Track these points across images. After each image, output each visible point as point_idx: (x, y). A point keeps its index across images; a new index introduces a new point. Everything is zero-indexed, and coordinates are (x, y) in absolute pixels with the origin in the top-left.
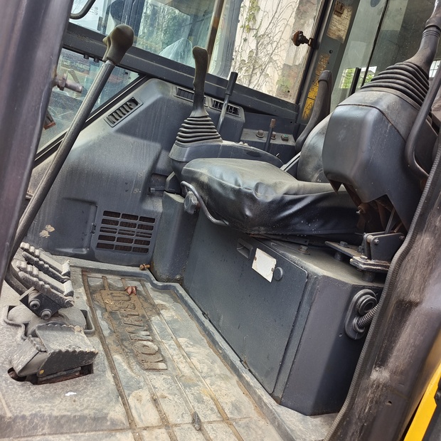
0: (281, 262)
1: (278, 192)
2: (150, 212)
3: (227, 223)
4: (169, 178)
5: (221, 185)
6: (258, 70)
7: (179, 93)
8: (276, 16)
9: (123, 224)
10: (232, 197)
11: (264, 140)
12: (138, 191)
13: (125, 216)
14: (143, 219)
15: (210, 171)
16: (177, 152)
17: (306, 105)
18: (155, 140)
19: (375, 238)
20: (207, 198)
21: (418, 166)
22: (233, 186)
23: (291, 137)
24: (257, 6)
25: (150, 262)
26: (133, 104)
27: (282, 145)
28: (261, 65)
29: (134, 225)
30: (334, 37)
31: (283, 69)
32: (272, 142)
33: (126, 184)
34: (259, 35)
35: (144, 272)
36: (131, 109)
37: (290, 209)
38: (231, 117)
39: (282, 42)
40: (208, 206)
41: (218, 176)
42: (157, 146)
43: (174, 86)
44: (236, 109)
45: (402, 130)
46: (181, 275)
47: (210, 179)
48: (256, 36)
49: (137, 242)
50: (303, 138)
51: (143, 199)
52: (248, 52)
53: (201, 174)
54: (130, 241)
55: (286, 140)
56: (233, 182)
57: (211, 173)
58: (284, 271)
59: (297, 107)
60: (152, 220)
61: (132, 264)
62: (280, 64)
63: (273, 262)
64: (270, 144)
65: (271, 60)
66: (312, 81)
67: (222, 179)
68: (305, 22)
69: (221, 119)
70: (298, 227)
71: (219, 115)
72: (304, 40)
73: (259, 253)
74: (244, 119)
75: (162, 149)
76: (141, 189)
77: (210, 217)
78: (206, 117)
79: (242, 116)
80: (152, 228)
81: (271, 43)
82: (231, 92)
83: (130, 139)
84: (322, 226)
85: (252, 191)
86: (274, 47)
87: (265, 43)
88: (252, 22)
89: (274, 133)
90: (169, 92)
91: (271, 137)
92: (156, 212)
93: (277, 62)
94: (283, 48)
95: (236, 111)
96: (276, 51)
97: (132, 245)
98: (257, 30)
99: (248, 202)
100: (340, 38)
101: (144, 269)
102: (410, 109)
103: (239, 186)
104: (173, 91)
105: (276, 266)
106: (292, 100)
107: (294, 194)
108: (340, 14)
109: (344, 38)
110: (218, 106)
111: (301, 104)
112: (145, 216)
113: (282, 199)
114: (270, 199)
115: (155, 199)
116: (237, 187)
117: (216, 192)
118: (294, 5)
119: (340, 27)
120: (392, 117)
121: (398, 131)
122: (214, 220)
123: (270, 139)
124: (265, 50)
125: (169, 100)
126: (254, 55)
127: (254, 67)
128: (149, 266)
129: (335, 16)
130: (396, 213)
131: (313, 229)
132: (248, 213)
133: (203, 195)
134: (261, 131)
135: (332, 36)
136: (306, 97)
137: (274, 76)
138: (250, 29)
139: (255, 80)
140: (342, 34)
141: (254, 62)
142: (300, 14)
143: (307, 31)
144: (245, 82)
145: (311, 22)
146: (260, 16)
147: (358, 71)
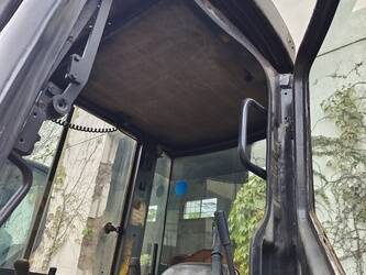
6: (65, 222)
24: (64, 173)
28: (68, 219)
30: (135, 225)
31: (87, 221)
34: (66, 194)
39: (85, 200)
48: (63, 195)
52: (56, 208)
62: (85, 217)
68: (103, 186)
72: (113, 229)
81: (76, 200)
86: (79, 204)
87: (72, 200)
88: (60, 185)
93: (83, 215)
94: (87, 204)
96: (81, 207)
98: (64, 191)
100: (140, 225)
108: (138, 208)
119: (139, 217)
124: (71, 206)
126: (62, 210)
127: (61, 219)
129: (135, 210)
137: (80, 226)
138: (57, 190)
139: (62, 230)
140: (142, 222)
141: (62, 216)
142: (99, 180)
143: (106, 192)
144: (53, 232)
145: (108, 185)
146: (66, 181)
147: (156, 246)
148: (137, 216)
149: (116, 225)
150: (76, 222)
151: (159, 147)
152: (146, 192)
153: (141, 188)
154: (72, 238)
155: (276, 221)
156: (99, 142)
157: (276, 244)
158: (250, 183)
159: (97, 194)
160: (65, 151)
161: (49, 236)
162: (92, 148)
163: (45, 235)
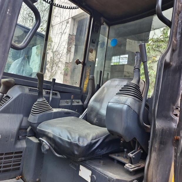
0: (94, 172)
1: (88, 140)
2: (20, 148)
3: (65, 157)
4: (28, 130)
5: (60, 139)
6: (55, 64)
7: (30, 90)
8: (60, 44)
9: (6, 158)
10: (67, 146)
11: (69, 104)
12: (13, 140)
13: (6, 154)
14: (16, 153)
15: (53, 131)
16: (32, 118)
17: (84, 87)
18: (20, 113)
19: (133, 156)
20: (53, 145)
21: (145, 124)
22: (67, 140)
23: (80, 101)
24: (51, 41)
25: (21, 174)
26: (7, 98)
27: (77, 105)
28: (56, 63)
29: (12, 157)
30: (91, 61)
31: (65, 64)
32: (73, 104)
33: (6, 138)
34: (53, 51)
35: (19, 181)
36: (7, 101)
37: (94, 147)
38: (54, 97)
39: (63, 54)
40: (54, 149)
41: (58, 134)
42: (21, 116)
43: (27, 87)
44: (56, 93)
45: (137, 111)
46: (39, 178)
47: (54, 136)
48: (52, 51)
49: (14, 165)
50: (86, 103)
51: (16, 143)
52: (50, 58)
53: (49, 133)
54: (10, 166)
55: (78, 102)
56: (67, 138)
57: (54, 133)
58: (96, 177)
59: (80, 88)
60: (21, 152)
61: (11, 178)
62: (64, 62)
63: (90, 172)
64: (72, 105)
65: (60, 61)
66: (85, 78)
67: (60, 136)
68: (71, 47)
69: (51, 99)
70: (98, 153)
71: (49, 97)
72: (80, 63)
73: (81, 167)
74: (60, 97)
75: (24, 116)
76: (14, 138)
77: (56, 154)
78: (45, 101)
79: (59, 96)
80: (21, 156)
81: (59, 54)
82: (54, 87)
83: (7, 115)
84: (107, 149)
85: (77, 142)
86: (60, 56)
87: (57, 54)
88: (50, 46)
89: (73, 100)
90: (25, 90)
91: (72, 102)
92: (23, 148)
93: (63, 61)
94: (64, 56)
95: (56, 94)
96: (61, 57)
97: (11, 168)
98: (53, 49)
99: (75, 148)
100: (93, 61)
101: (18, 179)
102: (138, 103)
103: (70, 140)
104: (26, 90)
105: (92, 174)
106: (78, 86)
107: (95, 139)
108: (92, 52)
109: (94, 61)
110: (48, 93)
111: (82, 87)
112: (17, 151)
113: (91, 143)
114: (85, 145)
115: (21, 141)
116: (70, 141)
117: (58, 143)
118: (66, 41)
119: (92, 57)
120: (132, 107)
121: (135, 112)
122: (58, 155)
123: (72, 103)
124: (57, 57)
125: (26, 94)
126: (53, 59)
127: (53, 63)
128: (21, 176)
129: (90, 53)
130: (138, 142)
131: (104, 151)
132: (76, 153)
133: (51, 143)
134: (68, 100)
135: (90, 60)
136: (84, 84)
137: (62, 67)
138: (49, 49)
139: (54, 68)
140: (94, 59)
141: (53, 62)
142: (69, 44)
143: (73, 50)
144: (50, 69)
145: (74, 46)
146: (53, 44)
147: (101, 72)
148: (91, 56)
149: (81, 61)
150: (60, 65)
151: (102, 19)
152: (96, 44)
153: (93, 42)
154: (59, 72)
155: (173, 51)
156: (68, 23)
157: (171, 63)
158: (150, 42)
159: (69, 50)
160: (51, 28)
161: (48, 71)
162: (64, 27)
163: (46, 71)
